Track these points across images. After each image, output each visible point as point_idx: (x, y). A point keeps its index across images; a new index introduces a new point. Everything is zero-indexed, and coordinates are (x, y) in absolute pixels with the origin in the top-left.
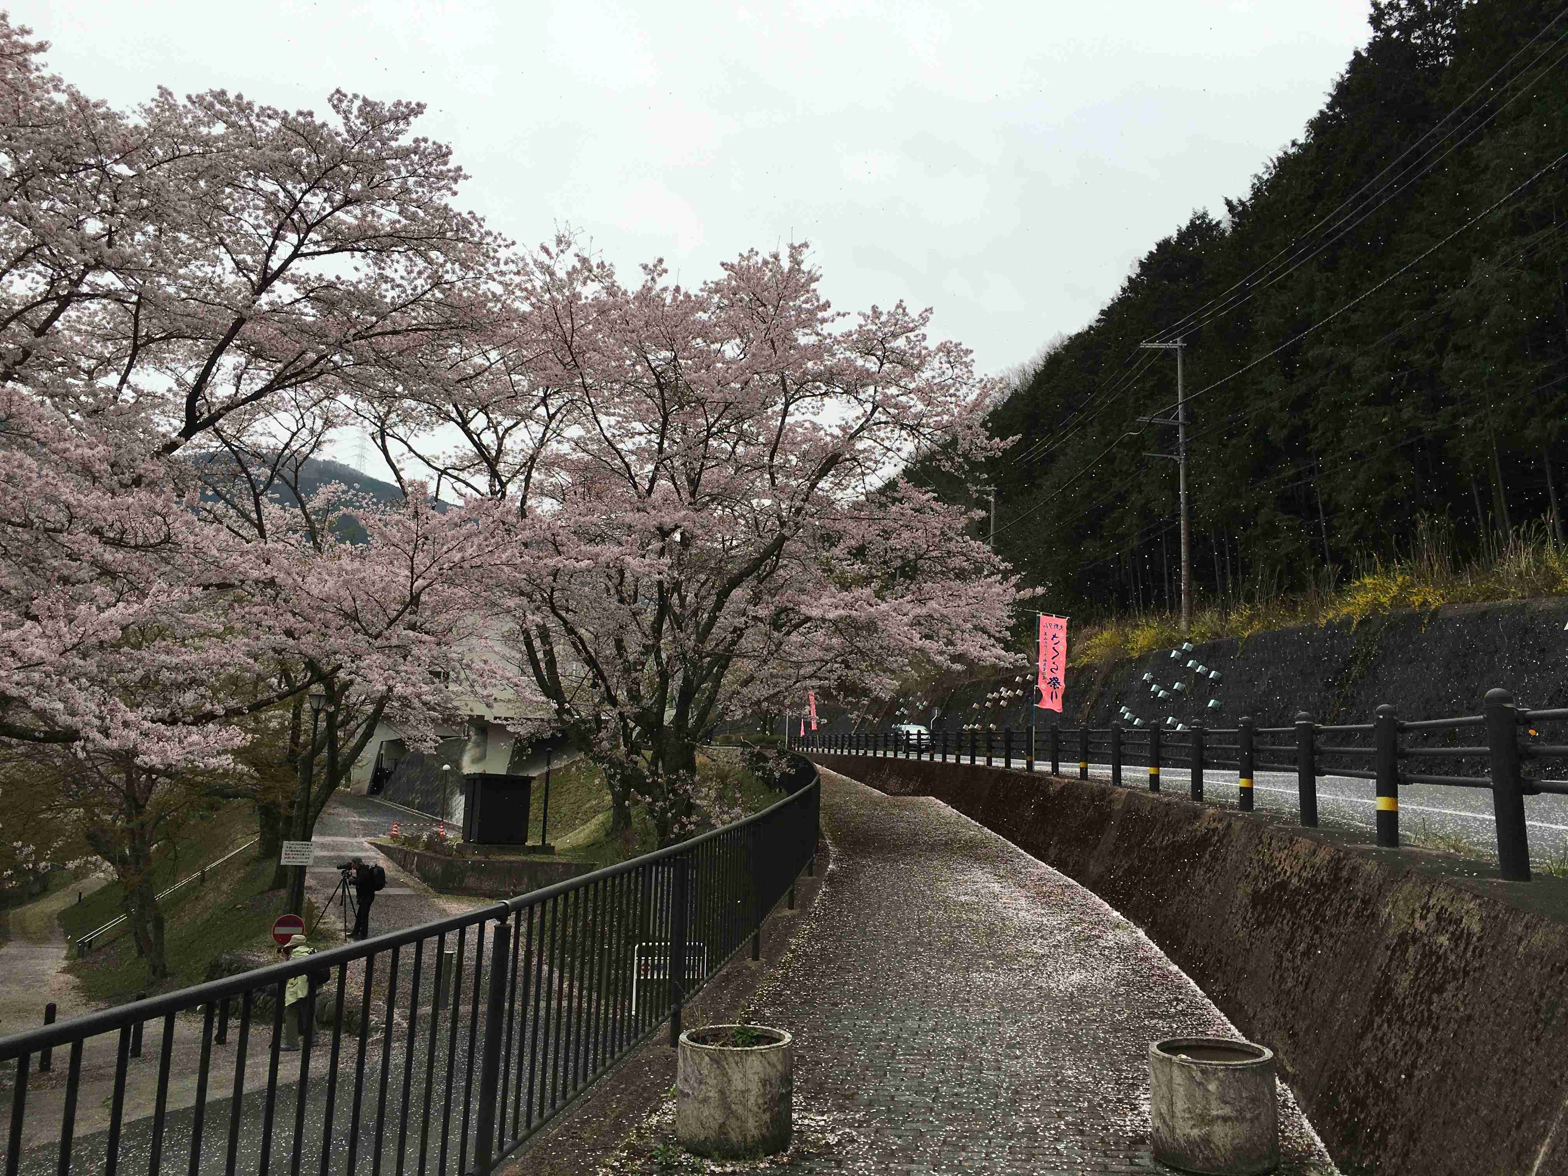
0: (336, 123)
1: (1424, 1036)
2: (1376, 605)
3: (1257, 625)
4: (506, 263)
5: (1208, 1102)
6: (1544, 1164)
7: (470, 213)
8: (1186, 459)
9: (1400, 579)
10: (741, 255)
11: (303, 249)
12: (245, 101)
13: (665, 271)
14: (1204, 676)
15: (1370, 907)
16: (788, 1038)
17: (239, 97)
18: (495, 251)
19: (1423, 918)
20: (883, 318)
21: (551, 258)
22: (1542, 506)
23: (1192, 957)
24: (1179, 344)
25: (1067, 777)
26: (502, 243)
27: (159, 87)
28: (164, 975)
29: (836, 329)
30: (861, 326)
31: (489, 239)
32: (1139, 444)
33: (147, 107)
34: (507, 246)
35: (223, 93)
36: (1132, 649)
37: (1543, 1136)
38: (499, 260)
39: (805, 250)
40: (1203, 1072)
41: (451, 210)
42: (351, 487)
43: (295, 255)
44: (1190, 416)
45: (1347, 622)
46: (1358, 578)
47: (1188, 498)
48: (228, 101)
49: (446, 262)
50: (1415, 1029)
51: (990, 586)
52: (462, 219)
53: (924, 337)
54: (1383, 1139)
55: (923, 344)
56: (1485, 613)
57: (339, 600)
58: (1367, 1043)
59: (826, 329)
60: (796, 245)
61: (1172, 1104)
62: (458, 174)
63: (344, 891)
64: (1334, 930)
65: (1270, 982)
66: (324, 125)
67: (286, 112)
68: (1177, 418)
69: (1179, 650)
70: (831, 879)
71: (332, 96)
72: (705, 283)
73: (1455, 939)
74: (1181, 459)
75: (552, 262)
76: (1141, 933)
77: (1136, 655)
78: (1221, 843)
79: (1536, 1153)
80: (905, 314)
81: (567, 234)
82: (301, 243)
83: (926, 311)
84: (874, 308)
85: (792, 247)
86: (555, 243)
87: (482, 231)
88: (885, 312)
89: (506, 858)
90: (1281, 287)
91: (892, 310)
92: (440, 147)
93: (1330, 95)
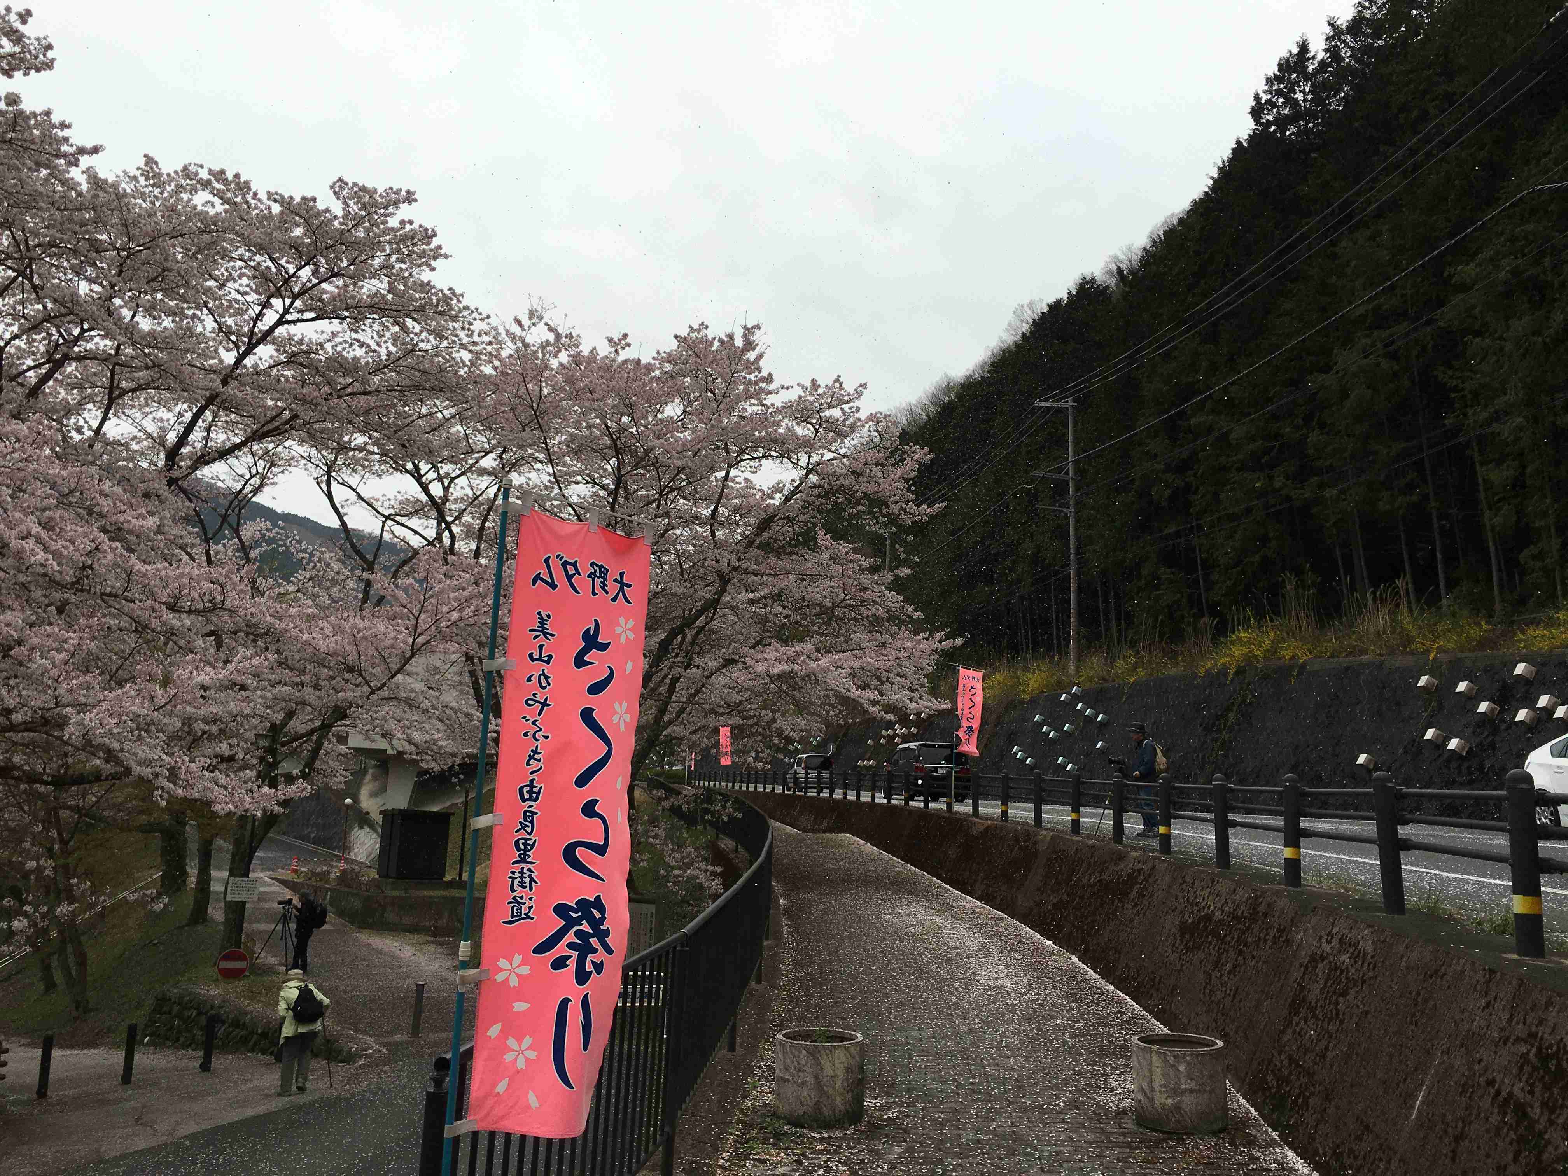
0: (337, 209)
1: (1333, 1028)
2: (1250, 658)
3: (1141, 672)
4: (480, 335)
5: (1179, 1079)
6: (1423, 1102)
7: (450, 289)
8: (1076, 513)
9: (1272, 634)
10: (690, 327)
11: (289, 317)
12: (242, 180)
13: (629, 345)
14: (1091, 720)
15: (1285, 934)
16: (860, 1037)
17: (237, 176)
18: (470, 324)
19: (1329, 942)
20: (820, 391)
21: (524, 330)
22: (1397, 572)
23: (1126, 978)
24: (1070, 403)
25: (987, 819)
26: (478, 317)
27: (145, 156)
28: (87, 1011)
29: (776, 400)
30: (800, 397)
31: (465, 313)
32: (1033, 496)
33: (131, 174)
34: (482, 320)
35: (223, 172)
36: (1024, 691)
37: (1422, 1085)
38: (473, 332)
39: (757, 331)
40: (1175, 1057)
41: (434, 287)
42: (275, 525)
43: (280, 322)
44: (1079, 471)
45: (1224, 672)
46: (1234, 633)
47: (1077, 549)
48: (226, 179)
49: (421, 331)
50: (1326, 1024)
51: (919, 642)
52: (444, 295)
53: (858, 410)
54: (1306, 1102)
55: (857, 415)
56: (1347, 668)
57: (345, 655)
58: (1289, 1035)
59: (769, 400)
60: (749, 326)
61: (1151, 1082)
62: (437, 254)
63: (284, 926)
64: (1255, 953)
65: (1202, 996)
66: (327, 210)
67: (291, 198)
68: (1067, 473)
69: (1069, 693)
70: (787, 912)
71: (335, 183)
72: (658, 353)
73: (1355, 957)
74: (1071, 512)
75: (523, 334)
76: (1075, 959)
77: (1028, 697)
78: (1147, 881)
79: (1417, 1096)
80: (841, 387)
81: (539, 309)
82: (286, 311)
83: (861, 386)
84: (814, 382)
85: (746, 328)
86: (527, 316)
87: (461, 306)
88: (823, 385)
89: (426, 893)
90: (1167, 355)
91: (830, 383)
92: (427, 230)
93: (1212, 178)
